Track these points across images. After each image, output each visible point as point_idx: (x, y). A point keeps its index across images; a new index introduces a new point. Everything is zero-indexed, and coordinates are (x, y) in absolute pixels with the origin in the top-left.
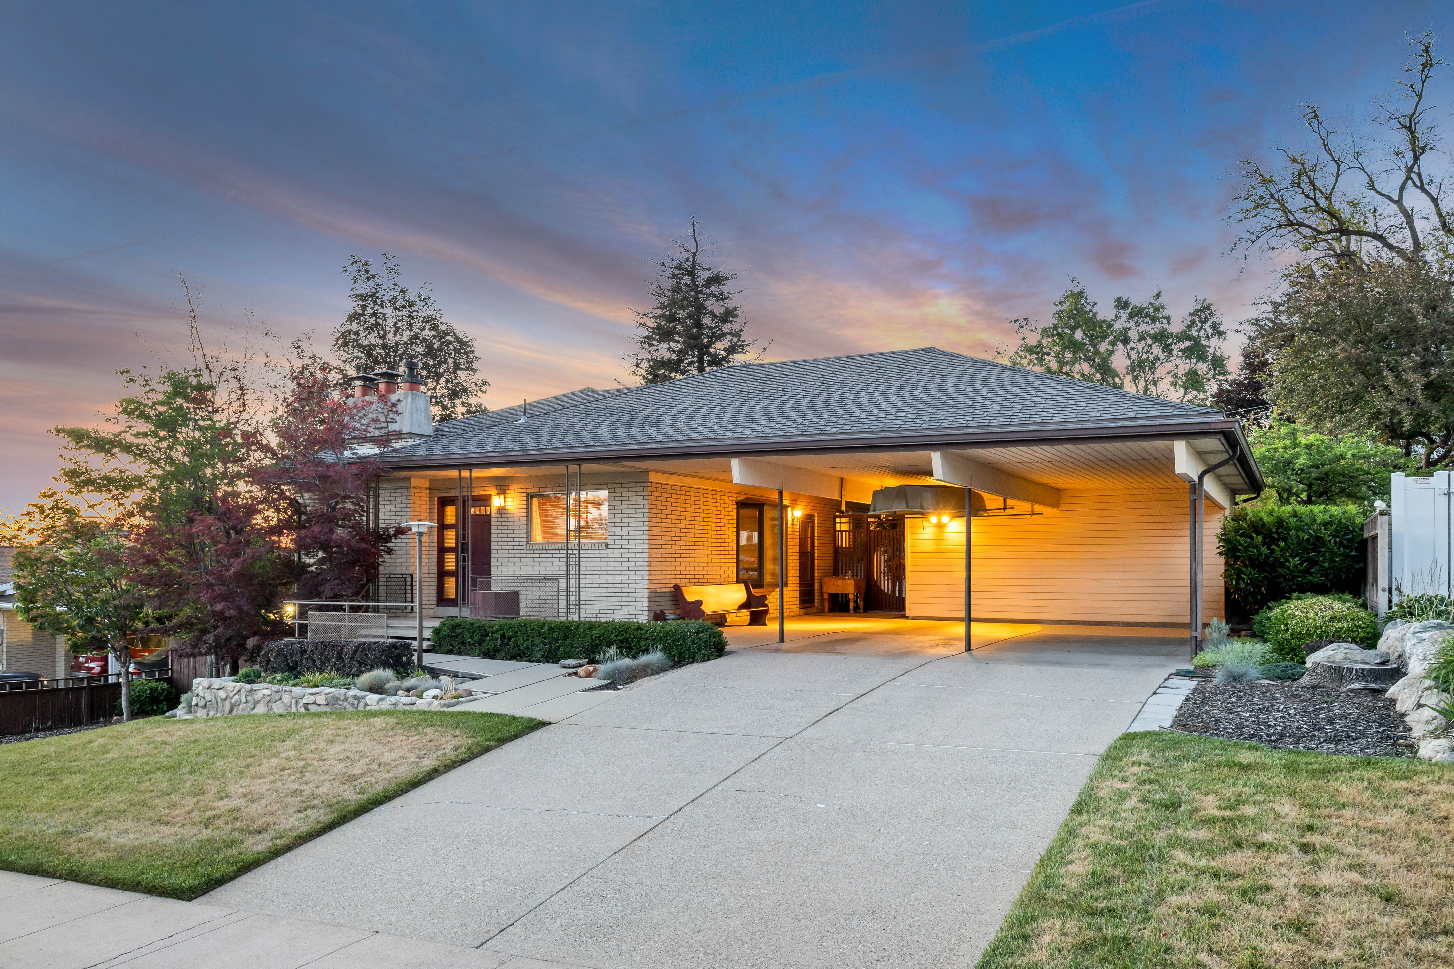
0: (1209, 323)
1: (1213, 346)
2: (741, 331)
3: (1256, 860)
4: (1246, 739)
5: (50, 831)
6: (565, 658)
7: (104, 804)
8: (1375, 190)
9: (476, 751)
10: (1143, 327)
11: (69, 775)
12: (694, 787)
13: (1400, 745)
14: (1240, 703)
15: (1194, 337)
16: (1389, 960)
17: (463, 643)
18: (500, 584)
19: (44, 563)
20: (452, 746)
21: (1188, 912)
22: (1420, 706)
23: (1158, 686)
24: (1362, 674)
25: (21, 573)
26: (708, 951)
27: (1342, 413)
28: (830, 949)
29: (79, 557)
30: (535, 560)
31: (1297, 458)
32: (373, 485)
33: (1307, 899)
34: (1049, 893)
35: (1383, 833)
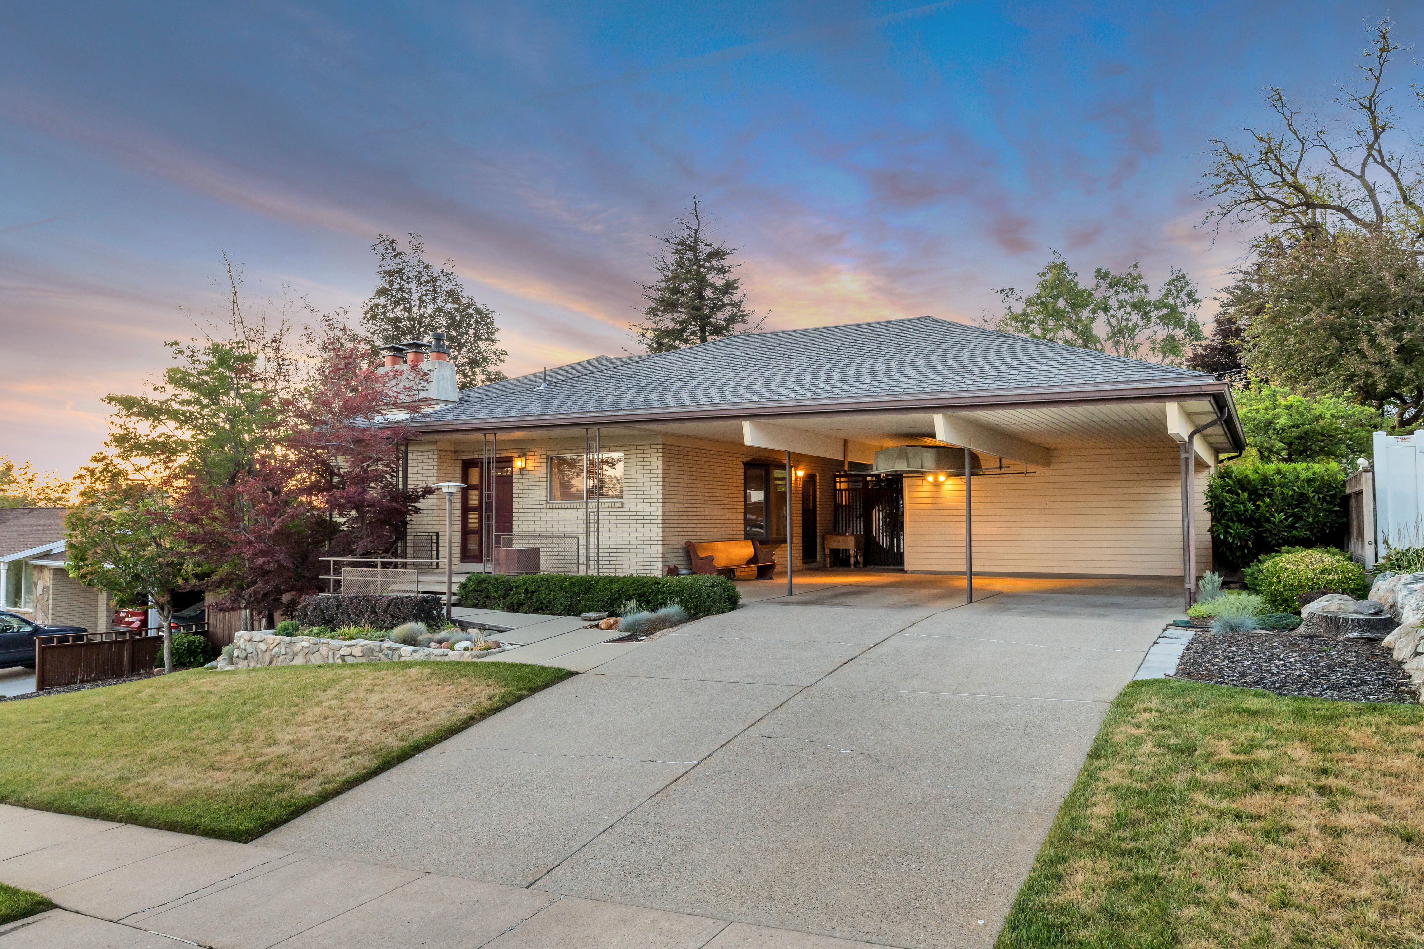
0: (1185, 292)
1: (1189, 313)
2: (741, 301)
3: (1276, 802)
4: (1250, 686)
5: (108, 777)
6: (585, 611)
7: (158, 751)
8: (1339, 166)
9: (509, 700)
10: (1122, 296)
11: (121, 723)
12: (721, 734)
13: (1402, 692)
14: (1240, 653)
15: (1171, 305)
16: (1417, 898)
17: (487, 597)
18: (520, 541)
19: (95, 523)
20: (486, 695)
21: (1214, 852)
22: (1416, 654)
23: (1157, 636)
24: (1358, 624)
25: (74, 533)
26: (751, 890)
27: (1318, 375)
28: (868, 888)
29: (128, 518)
30: (555, 518)
31: (1278, 418)
32: (402, 448)
33: (1330, 840)
34: (1077, 835)
35: (1397, 776)
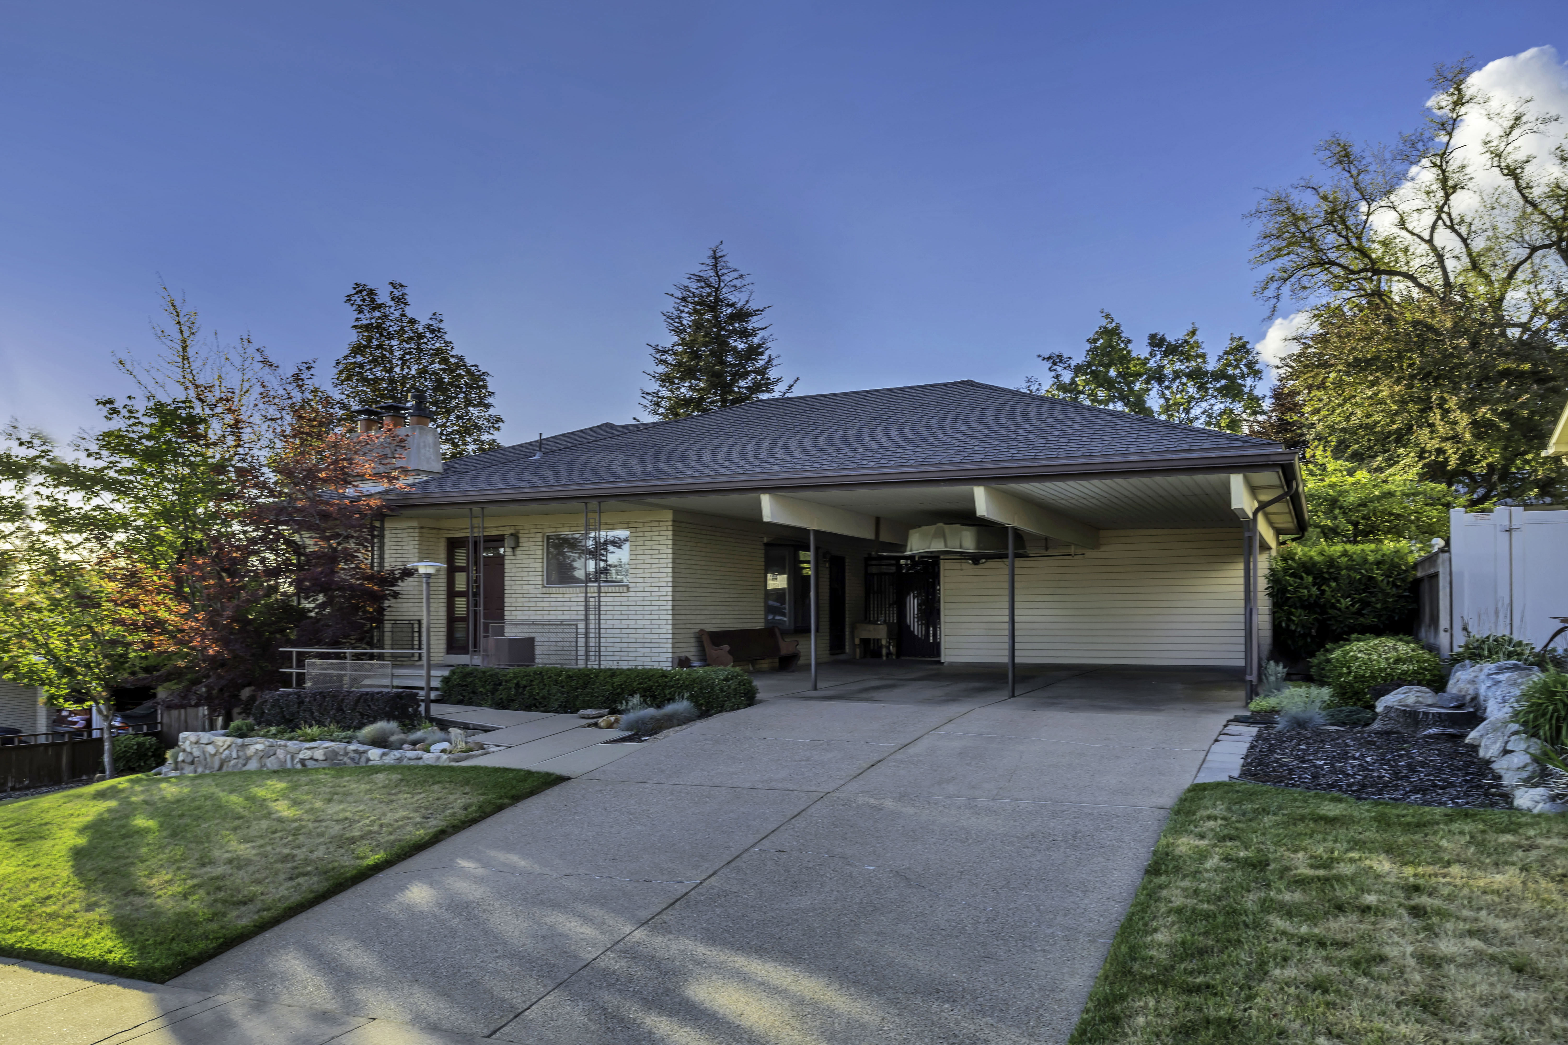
1: (1248, 385)
2: (766, 368)
3: (1363, 926)
4: (1325, 789)
6: (584, 708)
8: (1406, 229)
9: (488, 810)
10: (1178, 366)
12: (729, 847)
13: (1494, 794)
14: (1311, 751)
15: (1230, 376)
17: (474, 693)
18: (512, 630)
20: (462, 805)
21: (1296, 988)
22: (1506, 752)
23: (1218, 733)
24: (1439, 719)
29: (57, 603)
30: (552, 604)
31: (1345, 496)
32: (377, 524)
33: (1428, 972)
34: (1136, 967)
35: (1499, 894)
